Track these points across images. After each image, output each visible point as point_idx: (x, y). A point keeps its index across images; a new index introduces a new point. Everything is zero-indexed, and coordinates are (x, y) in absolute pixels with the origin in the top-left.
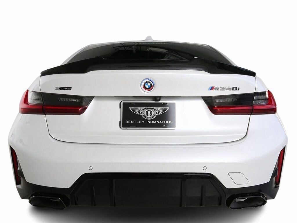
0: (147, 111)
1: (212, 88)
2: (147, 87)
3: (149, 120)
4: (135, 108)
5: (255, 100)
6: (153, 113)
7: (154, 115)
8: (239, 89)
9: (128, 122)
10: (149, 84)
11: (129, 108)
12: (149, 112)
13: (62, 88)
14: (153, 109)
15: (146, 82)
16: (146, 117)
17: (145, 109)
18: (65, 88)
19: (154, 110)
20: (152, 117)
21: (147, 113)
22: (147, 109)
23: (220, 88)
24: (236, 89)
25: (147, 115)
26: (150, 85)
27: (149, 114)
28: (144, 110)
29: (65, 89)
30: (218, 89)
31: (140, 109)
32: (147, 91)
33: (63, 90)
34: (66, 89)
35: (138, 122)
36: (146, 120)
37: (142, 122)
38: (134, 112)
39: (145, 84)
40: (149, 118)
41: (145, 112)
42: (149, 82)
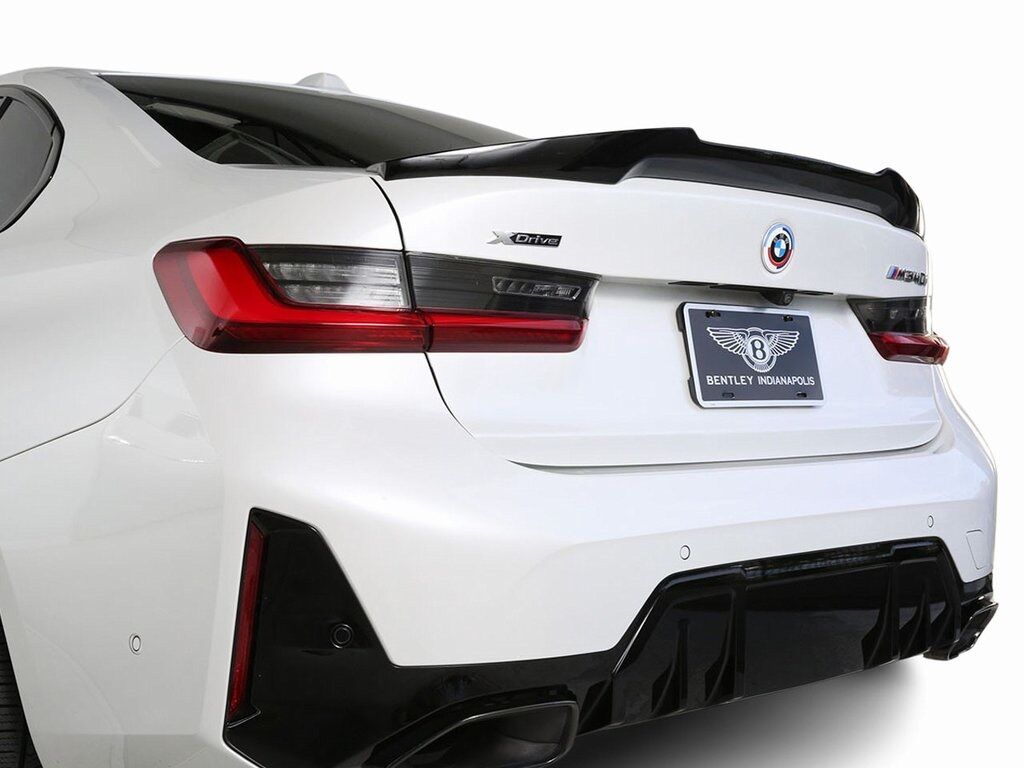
0: (753, 343)
2: (777, 252)
3: (763, 375)
4: (723, 330)
6: (767, 350)
7: (772, 358)
9: (713, 380)
13: (522, 238)
14: (764, 333)
15: (778, 237)
16: (753, 363)
17: (746, 332)
18: (535, 236)
19: (769, 337)
20: (769, 363)
21: (755, 349)
22: (753, 333)
23: (905, 275)
26: (785, 247)
27: (759, 354)
28: (744, 336)
29: (533, 243)
31: (735, 334)
32: (773, 268)
33: (527, 243)
34: (539, 243)
35: (739, 381)
36: (756, 375)
37: (747, 381)
38: (723, 345)
39: (773, 244)
40: (761, 367)
41: (750, 346)
42: (785, 237)
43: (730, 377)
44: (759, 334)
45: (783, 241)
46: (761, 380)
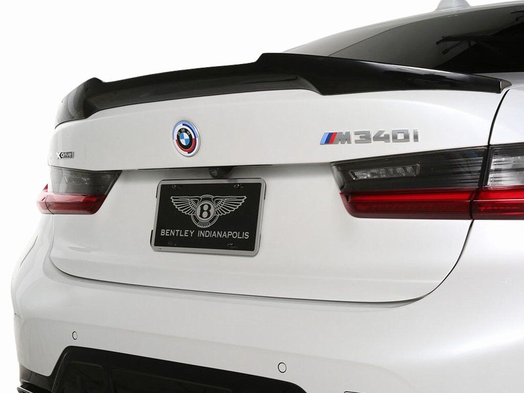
0: (202, 207)
1: (330, 139)
2: (183, 142)
3: (203, 230)
4: (182, 198)
5: (497, 171)
6: (212, 211)
7: (215, 217)
8: (416, 138)
9: (165, 232)
10: (186, 136)
11: (171, 198)
12: (206, 207)
14: (214, 199)
15: (180, 131)
16: (197, 221)
17: (200, 199)
19: (217, 202)
20: (211, 221)
21: (202, 211)
22: (204, 199)
23: (354, 138)
24: (407, 138)
25: (201, 216)
26: (188, 138)
27: (205, 214)
28: (196, 202)
30: (346, 138)
31: (190, 201)
32: (186, 153)
35: (183, 233)
36: (197, 229)
37: (189, 233)
38: (179, 208)
39: (178, 137)
40: (204, 224)
41: (199, 209)
42: (186, 131)
43: (178, 231)
44: (209, 199)
45: (185, 134)
46: (201, 234)
